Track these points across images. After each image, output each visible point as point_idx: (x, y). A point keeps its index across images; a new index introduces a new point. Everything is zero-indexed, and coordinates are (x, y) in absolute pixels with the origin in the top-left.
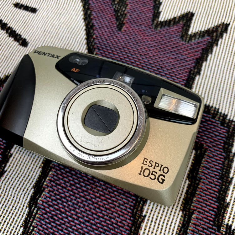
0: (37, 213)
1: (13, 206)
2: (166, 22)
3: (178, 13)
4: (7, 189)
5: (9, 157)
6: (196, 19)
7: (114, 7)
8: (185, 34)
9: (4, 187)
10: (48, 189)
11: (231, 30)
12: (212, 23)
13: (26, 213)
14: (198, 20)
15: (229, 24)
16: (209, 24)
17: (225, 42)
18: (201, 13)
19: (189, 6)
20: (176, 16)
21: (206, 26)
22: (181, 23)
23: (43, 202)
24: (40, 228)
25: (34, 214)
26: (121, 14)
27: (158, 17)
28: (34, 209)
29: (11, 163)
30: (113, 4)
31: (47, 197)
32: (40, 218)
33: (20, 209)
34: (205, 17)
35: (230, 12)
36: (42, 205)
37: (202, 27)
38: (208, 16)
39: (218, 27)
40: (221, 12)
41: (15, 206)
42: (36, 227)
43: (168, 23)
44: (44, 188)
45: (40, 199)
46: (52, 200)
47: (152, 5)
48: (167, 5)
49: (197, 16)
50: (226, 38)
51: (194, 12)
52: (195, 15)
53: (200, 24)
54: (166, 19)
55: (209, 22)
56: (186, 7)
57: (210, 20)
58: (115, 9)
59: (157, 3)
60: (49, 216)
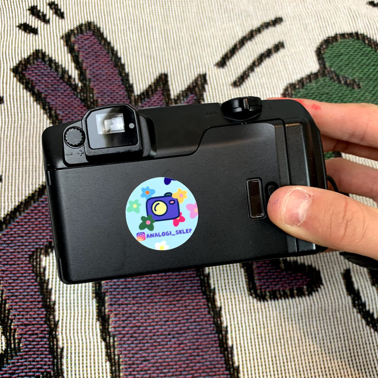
0: (114, 342)
1: (87, 349)
2: (143, 93)
3: (151, 78)
4: (70, 337)
5: (52, 306)
6: (171, 79)
7: (79, 97)
8: (168, 101)
9: (67, 337)
10: (113, 314)
11: (210, 80)
12: (189, 78)
13: (104, 347)
14: (174, 79)
15: (206, 74)
16: (187, 80)
17: (210, 95)
18: (173, 71)
19: (158, 67)
20: (150, 84)
21: (184, 83)
22: (159, 89)
23: (115, 328)
24: (125, 352)
25: (112, 344)
26: (91, 102)
27: (133, 91)
28: (109, 340)
29: (59, 310)
30: (76, 93)
31: (116, 321)
32: (120, 344)
33: (96, 347)
34: (180, 74)
35: (201, 60)
36: (115, 331)
37: (182, 86)
38: (182, 71)
39: (196, 81)
40: (193, 63)
41: (88, 347)
42: (121, 354)
43: (146, 94)
44: (109, 315)
45: (110, 327)
46: (123, 321)
47: (120, 80)
48: (135, 74)
49: (171, 75)
50: (209, 90)
51: (166, 73)
52: (169, 75)
53: (178, 84)
54: (142, 91)
55: (186, 78)
56: (155, 69)
57: (186, 76)
58: (81, 99)
59: (124, 75)
60: (128, 337)
